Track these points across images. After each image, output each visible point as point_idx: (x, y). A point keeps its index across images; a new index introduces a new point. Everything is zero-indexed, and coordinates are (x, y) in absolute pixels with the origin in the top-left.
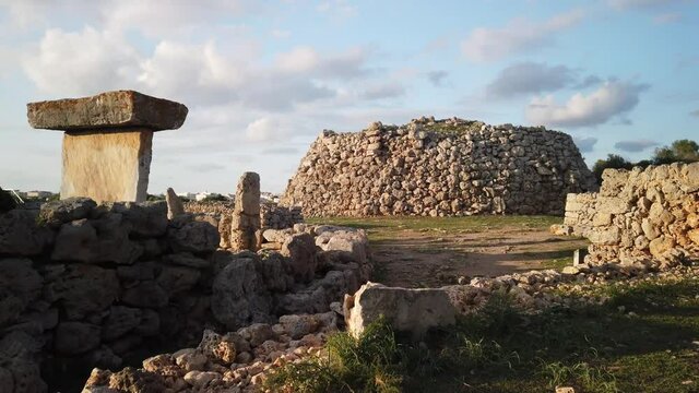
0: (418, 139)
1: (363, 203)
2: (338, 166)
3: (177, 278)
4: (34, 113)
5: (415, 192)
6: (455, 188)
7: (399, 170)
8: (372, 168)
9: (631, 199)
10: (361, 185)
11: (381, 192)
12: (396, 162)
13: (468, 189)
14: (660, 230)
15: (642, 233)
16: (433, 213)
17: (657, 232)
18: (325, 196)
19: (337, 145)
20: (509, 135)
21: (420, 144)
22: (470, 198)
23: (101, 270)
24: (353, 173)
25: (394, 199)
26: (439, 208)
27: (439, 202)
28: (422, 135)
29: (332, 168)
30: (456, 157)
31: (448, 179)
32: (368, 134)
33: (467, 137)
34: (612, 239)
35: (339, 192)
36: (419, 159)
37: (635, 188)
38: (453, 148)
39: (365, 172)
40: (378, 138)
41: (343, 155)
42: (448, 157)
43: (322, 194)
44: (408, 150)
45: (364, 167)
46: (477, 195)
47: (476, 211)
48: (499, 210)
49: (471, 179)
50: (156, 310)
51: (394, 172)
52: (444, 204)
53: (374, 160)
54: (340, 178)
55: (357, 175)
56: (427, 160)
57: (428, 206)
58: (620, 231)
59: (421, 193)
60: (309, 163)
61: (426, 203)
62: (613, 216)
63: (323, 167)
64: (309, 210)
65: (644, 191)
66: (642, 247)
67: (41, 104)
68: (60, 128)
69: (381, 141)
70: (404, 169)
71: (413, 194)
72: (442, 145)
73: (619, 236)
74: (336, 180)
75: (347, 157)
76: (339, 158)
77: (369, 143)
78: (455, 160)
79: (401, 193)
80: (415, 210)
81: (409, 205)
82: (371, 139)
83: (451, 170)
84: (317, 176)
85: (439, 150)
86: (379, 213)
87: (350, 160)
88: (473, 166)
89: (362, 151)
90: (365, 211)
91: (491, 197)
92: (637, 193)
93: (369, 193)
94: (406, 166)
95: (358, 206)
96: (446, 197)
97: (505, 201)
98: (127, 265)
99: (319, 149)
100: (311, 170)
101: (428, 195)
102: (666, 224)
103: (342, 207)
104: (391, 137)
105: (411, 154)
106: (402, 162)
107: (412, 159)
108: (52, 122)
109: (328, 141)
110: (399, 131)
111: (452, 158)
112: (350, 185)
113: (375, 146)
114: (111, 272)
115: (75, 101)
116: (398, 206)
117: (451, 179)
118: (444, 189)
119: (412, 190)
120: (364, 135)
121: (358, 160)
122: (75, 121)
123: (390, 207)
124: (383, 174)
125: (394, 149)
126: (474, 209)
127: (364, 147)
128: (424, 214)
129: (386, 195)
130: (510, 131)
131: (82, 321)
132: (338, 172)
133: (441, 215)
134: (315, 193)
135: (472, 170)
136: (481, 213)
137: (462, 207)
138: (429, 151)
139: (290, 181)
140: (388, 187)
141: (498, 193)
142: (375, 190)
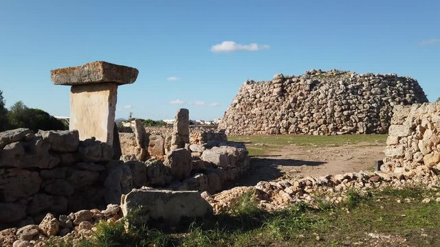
0: (306, 84)
1: (270, 126)
2: (254, 103)
3: (83, 178)
4: (54, 76)
5: (304, 119)
6: (331, 116)
7: (293, 105)
8: (276, 104)
9: (411, 126)
10: (268, 115)
11: (281, 119)
12: (291, 100)
13: (340, 117)
14: (431, 148)
15: (419, 150)
16: (315, 133)
17: (429, 150)
18: (246, 122)
19: (254, 90)
20: (369, 80)
21: (307, 88)
22: (342, 123)
23: (28, 172)
24: (264, 107)
25: (290, 124)
26: (320, 130)
27: (320, 126)
28: (309, 82)
29: (251, 105)
30: (332, 95)
31: (326, 110)
32: (274, 82)
33: (341, 82)
34: (399, 154)
35: (255, 119)
36: (307, 97)
37: (414, 119)
38: (331, 90)
39: (271, 107)
40: (280, 84)
41: (258, 96)
42: (326, 96)
43: (244, 121)
44: (300, 92)
45: (271, 103)
46: (346, 120)
47: (346, 132)
48: (362, 131)
49: (342, 111)
50: (67, 197)
51: (290, 107)
52: (323, 127)
53: (277, 99)
54: (256, 110)
55: (266, 109)
56: (313, 98)
57: (313, 128)
58: (404, 148)
59: (308, 120)
60: (237, 101)
61: (311, 126)
62: (400, 138)
63: (245, 104)
64: (236, 131)
65: (420, 121)
66: (418, 160)
67: (57, 70)
68: (67, 84)
69: (282, 87)
70: (297, 104)
71: (302, 121)
72: (323, 88)
73: (403, 152)
74: (253, 112)
75: (261, 97)
76: (255, 98)
77: (274, 88)
78: (331, 98)
79: (294, 120)
80: (303, 131)
81: (299, 128)
82: (276, 85)
83: (329, 105)
84: (242, 109)
85: (320, 91)
86: (280, 133)
87: (262, 99)
88: (344, 102)
89: (270, 93)
90: (270, 132)
91: (356, 122)
92: (415, 122)
93: (274, 120)
94: (298, 102)
95: (266, 128)
96: (325, 122)
97: (366, 125)
98: (48, 169)
99: (243, 92)
100: (238, 106)
101: (313, 121)
102: (435, 144)
103: (256, 129)
104: (288, 84)
105: (302, 94)
106: (295, 100)
107: (302, 97)
108: (63, 81)
109: (249, 87)
110: (294, 80)
111: (329, 96)
112: (262, 115)
113: (278, 90)
114: (35, 174)
115: (74, 69)
116: (292, 128)
117: (328, 110)
118: (324, 117)
119: (302, 117)
120: (271, 82)
121: (267, 99)
122: (75, 80)
123: (287, 129)
124: (283, 107)
125: (290, 92)
126: (344, 130)
127: (271, 90)
128: (309, 133)
129: (284, 121)
130: (371, 78)
131: (14, 202)
132: (254, 106)
133: (322, 134)
134: (240, 120)
135: (343, 105)
136: (349, 133)
137: (336, 129)
138: (314, 92)
139: (226, 112)
140: (286, 116)
141: (361, 120)
142: (278, 118)
